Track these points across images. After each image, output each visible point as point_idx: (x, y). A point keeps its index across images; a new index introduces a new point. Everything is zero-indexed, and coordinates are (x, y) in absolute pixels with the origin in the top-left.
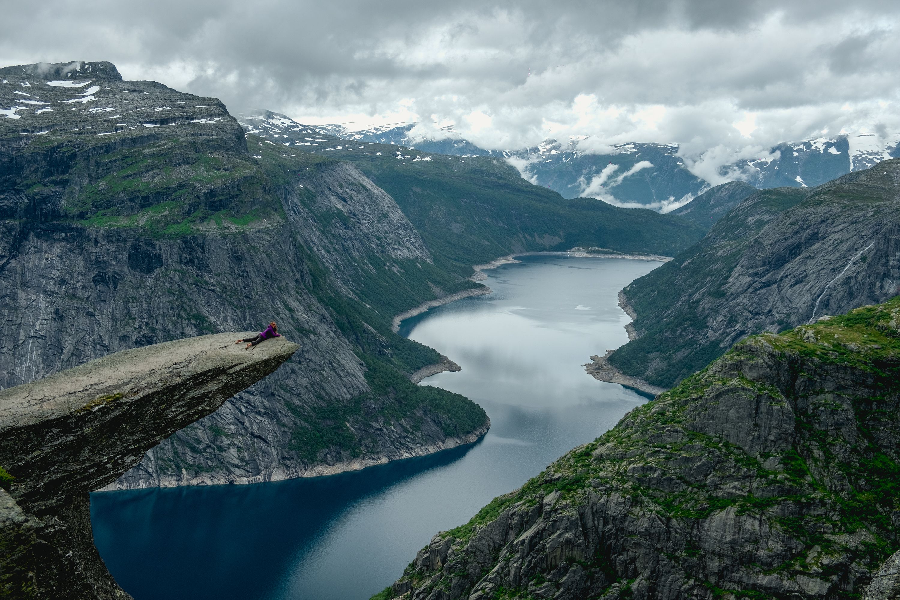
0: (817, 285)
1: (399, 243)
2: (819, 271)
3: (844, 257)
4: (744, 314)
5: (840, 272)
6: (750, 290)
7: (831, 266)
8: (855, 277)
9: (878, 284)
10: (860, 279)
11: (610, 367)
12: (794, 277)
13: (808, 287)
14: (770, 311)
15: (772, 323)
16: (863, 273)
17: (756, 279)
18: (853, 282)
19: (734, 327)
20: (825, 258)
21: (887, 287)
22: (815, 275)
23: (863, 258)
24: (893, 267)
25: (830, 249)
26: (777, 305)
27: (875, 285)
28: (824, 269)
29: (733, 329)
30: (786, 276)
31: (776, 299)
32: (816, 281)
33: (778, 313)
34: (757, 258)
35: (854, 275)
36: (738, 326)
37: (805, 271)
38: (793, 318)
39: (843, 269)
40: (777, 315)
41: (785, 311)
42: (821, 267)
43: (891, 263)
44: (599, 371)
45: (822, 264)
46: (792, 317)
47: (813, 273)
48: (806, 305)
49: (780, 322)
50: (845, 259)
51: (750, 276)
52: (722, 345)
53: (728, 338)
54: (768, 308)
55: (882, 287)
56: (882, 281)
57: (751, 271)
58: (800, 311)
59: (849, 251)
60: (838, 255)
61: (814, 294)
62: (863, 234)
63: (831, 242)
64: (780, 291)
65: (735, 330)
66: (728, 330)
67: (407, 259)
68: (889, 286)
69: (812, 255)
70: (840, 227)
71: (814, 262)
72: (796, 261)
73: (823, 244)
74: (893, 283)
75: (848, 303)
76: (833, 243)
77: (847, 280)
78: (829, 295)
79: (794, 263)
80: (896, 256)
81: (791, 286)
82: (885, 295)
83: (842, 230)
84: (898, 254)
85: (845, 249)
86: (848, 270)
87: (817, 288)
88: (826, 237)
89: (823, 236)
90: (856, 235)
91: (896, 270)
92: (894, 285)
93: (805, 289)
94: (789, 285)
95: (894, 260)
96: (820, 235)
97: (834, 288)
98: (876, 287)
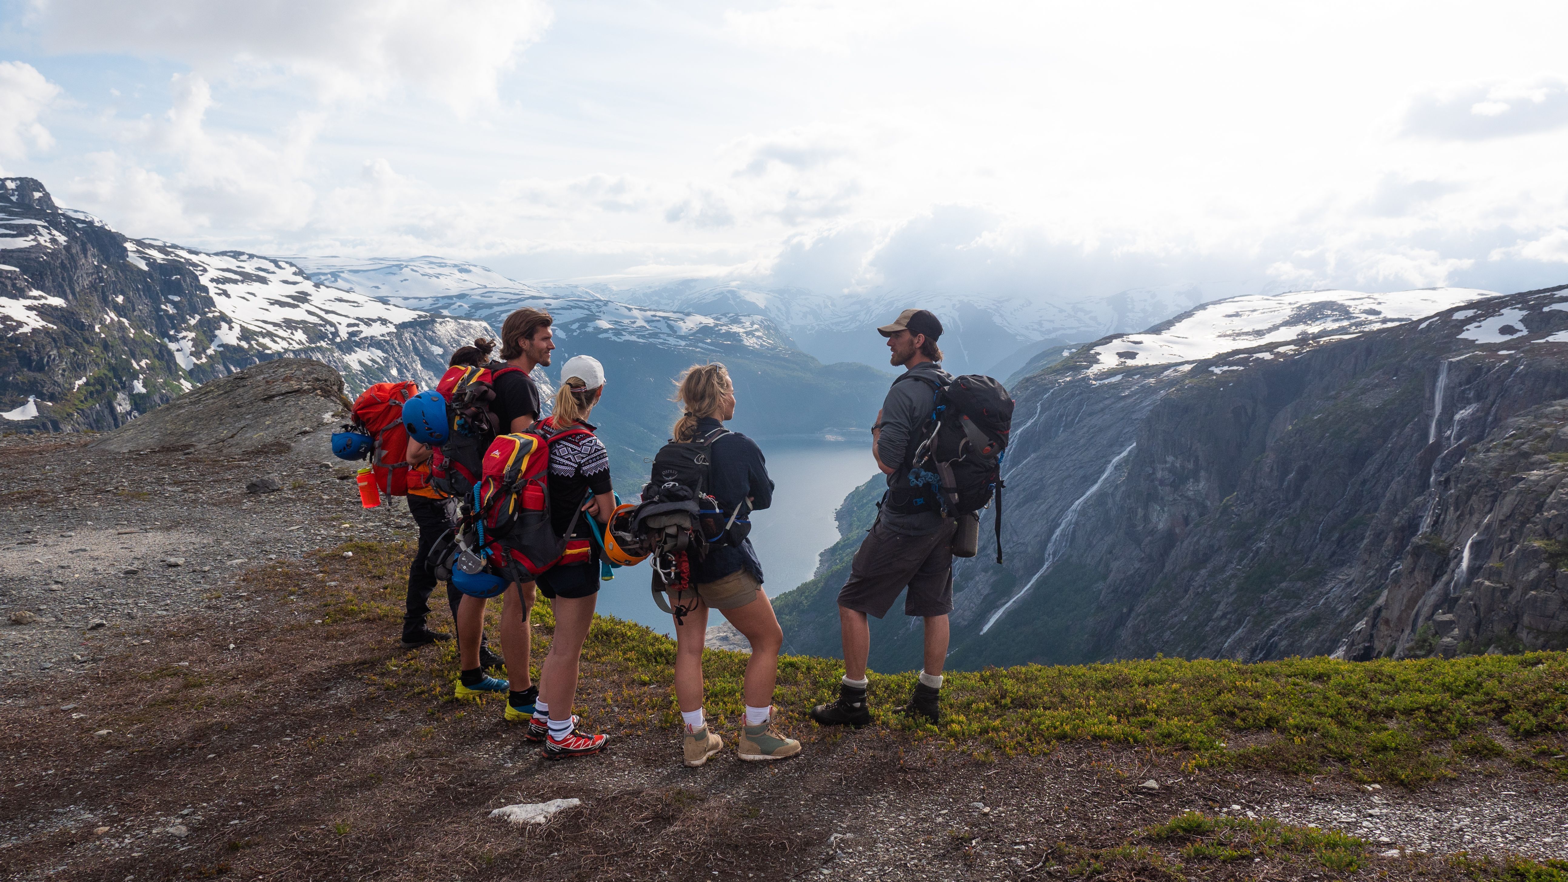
0: (1058, 505)
2: (1063, 481)
3: (1102, 456)
5: (1095, 482)
7: (1081, 473)
8: (1112, 494)
9: (1142, 512)
10: (1118, 498)
12: (1024, 490)
16: (1125, 488)
18: (1110, 501)
20: (1074, 458)
21: (1154, 518)
22: (1056, 488)
23: (1128, 461)
24: (1162, 482)
25: (1082, 442)
27: (1139, 514)
28: (1070, 476)
32: (1057, 497)
35: (1112, 491)
37: (1041, 480)
39: (1099, 478)
42: (1066, 474)
43: (1159, 475)
45: (1067, 469)
47: (1053, 483)
50: (1104, 459)
55: (1146, 519)
56: (1147, 507)
58: (1030, 549)
59: (1111, 446)
60: (1093, 452)
61: (1053, 521)
62: (1134, 417)
63: (1085, 429)
68: (1158, 516)
70: (1101, 405)
71: (1056, 465)
72: (1028, 463)
73: (1073, 433)
74: (1163, 511)
75: (1102, 539)
76: (1088, 431)
77: (1101, 498)
78: (1077, 523)
79: (1025, 465)
80: (1166, 462)
81: (1018, 506)
82: (1152, 532)
83: (1102, 410)
84: (1170, 459)
85: (1105, 442)
86: (1106, 479)
87: (1057, 510)
88: (1078, 423)
89: (1073, 420)
90: (1122, 419)
91: (1168, 489)
92: (1166, 515)
93: (1039, 511)
94: (1015, 504)
95: (1163, 469)
96: (1069, 419)
97: (1083, 512)
98: (1138, 517)
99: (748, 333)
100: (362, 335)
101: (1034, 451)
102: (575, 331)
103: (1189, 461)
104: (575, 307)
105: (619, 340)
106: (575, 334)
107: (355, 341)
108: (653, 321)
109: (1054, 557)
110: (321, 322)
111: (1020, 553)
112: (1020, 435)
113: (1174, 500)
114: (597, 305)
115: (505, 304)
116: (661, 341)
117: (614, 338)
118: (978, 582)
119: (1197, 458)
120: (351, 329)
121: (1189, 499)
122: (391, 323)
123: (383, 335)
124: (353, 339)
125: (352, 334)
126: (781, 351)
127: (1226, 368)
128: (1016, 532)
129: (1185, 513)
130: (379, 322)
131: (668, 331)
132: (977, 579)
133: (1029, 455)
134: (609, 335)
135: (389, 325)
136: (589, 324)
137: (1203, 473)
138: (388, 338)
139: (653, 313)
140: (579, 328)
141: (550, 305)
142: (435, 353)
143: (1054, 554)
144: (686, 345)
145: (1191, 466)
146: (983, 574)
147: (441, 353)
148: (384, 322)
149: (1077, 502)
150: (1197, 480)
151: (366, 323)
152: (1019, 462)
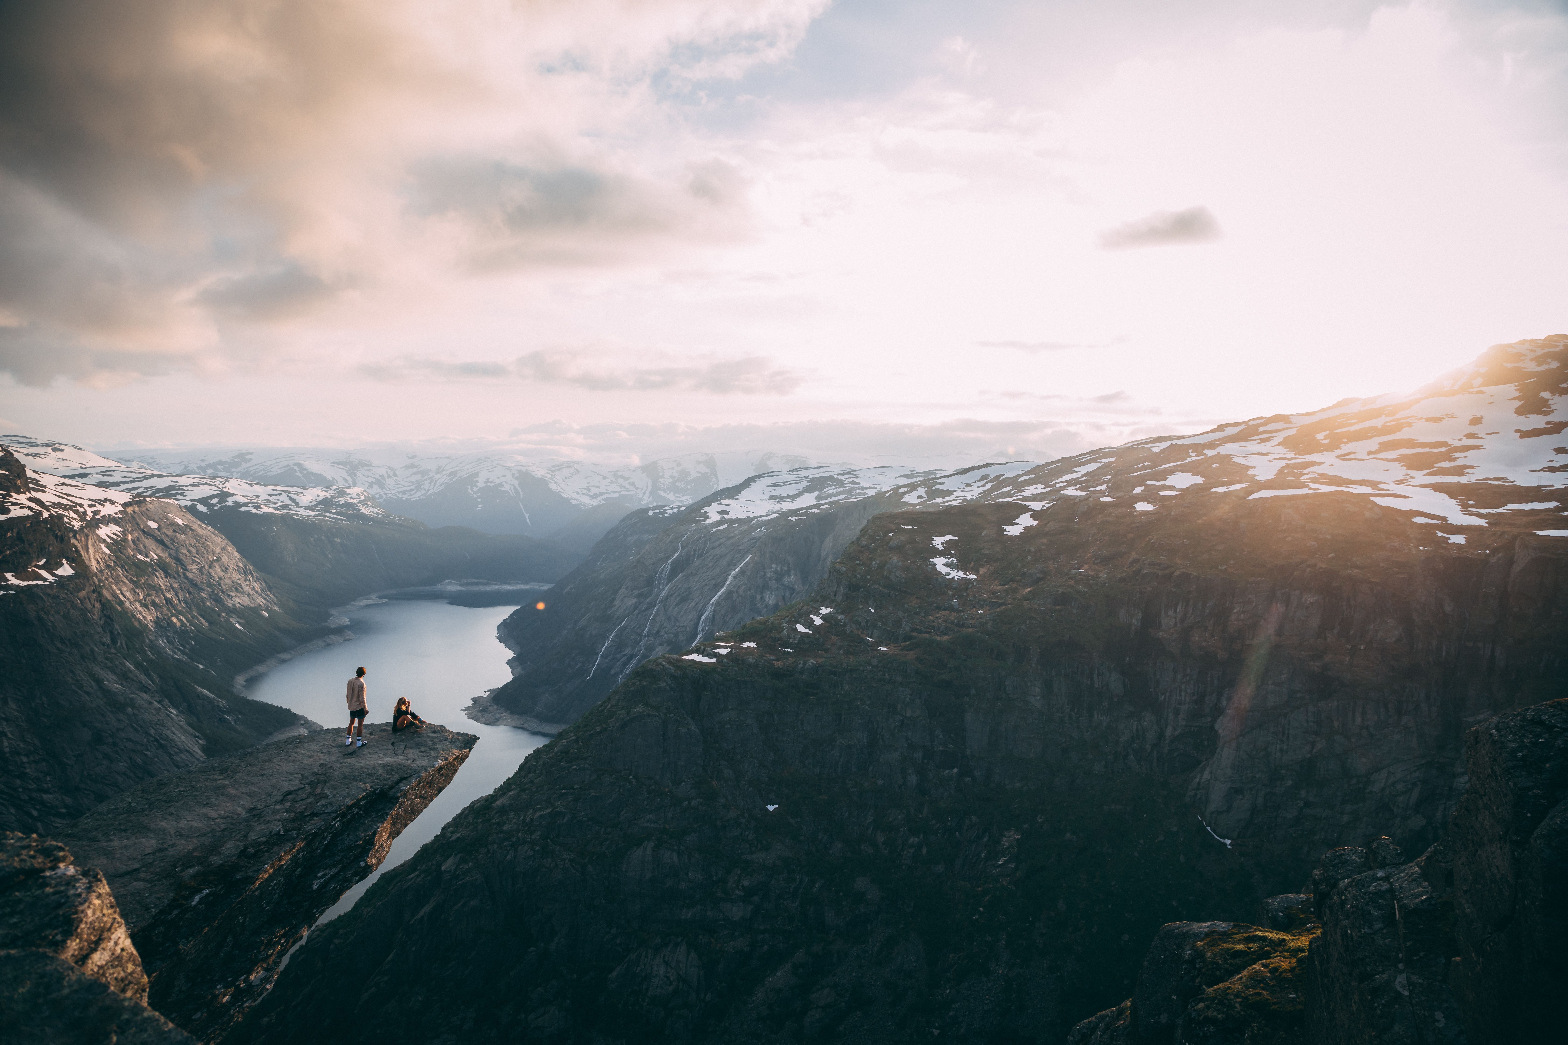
0: (702, 602)
1: (237, 589)
2: (702, 587)
3: (725, 572)
4: (632, 637)
5: (722, 587)
6: (637, 611)
7: (713, 582)
8: (735, 592)
9: (759, 597)
10: (741, 592)
11: (496, 707)
12: (679, 595)
13: (693, 604)
14: (658, 632)
15: (661, 644)
16: (744, 587)
17: (643, 600)
18: (735, 596)
19: (624, 651)
20: (707, 574)
21: (767, 599)
22: (698, 592)
23: (742, 572)
24: (770, 578)
25: (710, 564)
26: (665, 625)
27: (756, 598)
28: (706, 585)
29: (623, 653)
30: (671, 595)
31: (663, 619)
32: (700, 597)
33: (666, 633)
34: (641, 578)
35: (735, 589)
36: (628, 651)
37: (689, 588)
38: (682, 638)
39: (724, 584)
40: (666, 635)
41: (673, 630)
42: (704, 583)
43: (768, 575)
44: (484, 713)
45: (704, 581)
46: (680, 637)
47: (696, 590)
48: (693, 622)
49: (669, 642)
50: (725, 574)
51: (635, 597)
52: (613, 672)
53: (618, 664)
54: (656, 629)
55: (762, 599)
56: (762, 593)
57: (636, 593)
58: (688, 629)
59: (729, 566)
60: (718, 570)
61: (700, 611)
62: (740, 548)
63: (711, 557)
64: (666, 611)
65: (625, 655)
66: (618, 656)
67: (248, 608)
68: (769, 597)
69: (694, 572)
70: (718, 543)
71: (697, 579)
72: (679, 579)
73: (704, 560)
74: (772, 594)
75: (732, 617)
76: (713, 558)
77: (729, 594)
78: (714, 611)
79: (677, 581)
80: (772, 568)
81: (677, 605)
82: (766, 606)
83: (720, 545)
84: (774, 566)
85: (725, 564)
86: (729, 584)
87: (702, 605)
88: (706, 553)
89: (703, 552)
90: (733, 549)
91: (774, 582)
92: (773, 596)
93: (690, 606)
94: (675, 604)
95: (770, 572)
96: (700, 552)
97: (718, 603)
98: (758, 599)
99: (363, 503)
100: (102, 514)
101: (681, 572)
102: (215, 505)
103: (785, 566)
104: (202, 484)
105: (258, 512)
106: (216, 508)
107: (98, 519)
108: (275, 495)
109: (703, 633)
110: (71, 504)
111: (682, 632)
112: (671, 564)
113: (778, 587)
114: (221, 482)
115: (131, 482)
116: (293, 512)
117: (254, 511)
118: (658, 652)
119: (789, 564)
120: (93, 509)
121: (785, 586)
122: (117, 503)
123: (116, 513)
124: (97, 517)
125: (96, 513)
126: (394, 518)
127: (797, 518)
128: (677, 620)
129: (783, 594)
130: (108, 502)
131: (290, 503)
132: (657, 650)
133: (678, 575)
134: (250, 508)
135: (116, 504)
136: (228, 499)
137: (792, 572)
138: (121, 516)
139: (273, 488)
140: (219, 502)
141: (177, 482)
142: (153, 527)
143: (703, 630)
144: (316, 515)
145: (786, 569)
146: (661, 646)
147: (157, 527)
148: (112, 502)
149: (713, 600)
150: (789, 576)
151: (99, 503)
152: (673, 580)
